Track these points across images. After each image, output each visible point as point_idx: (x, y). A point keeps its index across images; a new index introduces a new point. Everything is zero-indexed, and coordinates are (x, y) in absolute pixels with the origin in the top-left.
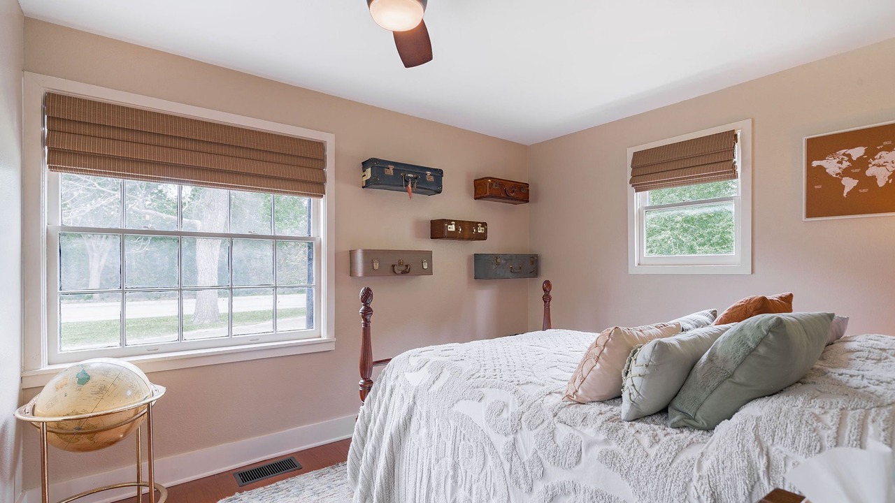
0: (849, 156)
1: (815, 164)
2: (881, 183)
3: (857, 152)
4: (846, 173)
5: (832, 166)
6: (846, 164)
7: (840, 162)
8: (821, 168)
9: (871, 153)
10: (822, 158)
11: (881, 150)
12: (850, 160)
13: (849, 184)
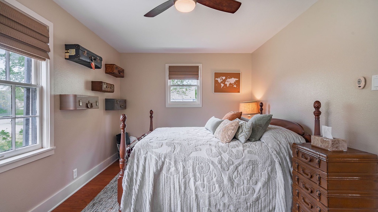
0: (222, 78)
1: (216, 79)
2: (228, 86)
3: (224, 78)
4: (222, 82)
5: (219, 80)
6: (222, 80)
7: (221, 80)
8: (217, 80)
9: (226, 79)
10: (218, 78)
11: (228, 78)
12: (222, 79)
13: (222, 85)
